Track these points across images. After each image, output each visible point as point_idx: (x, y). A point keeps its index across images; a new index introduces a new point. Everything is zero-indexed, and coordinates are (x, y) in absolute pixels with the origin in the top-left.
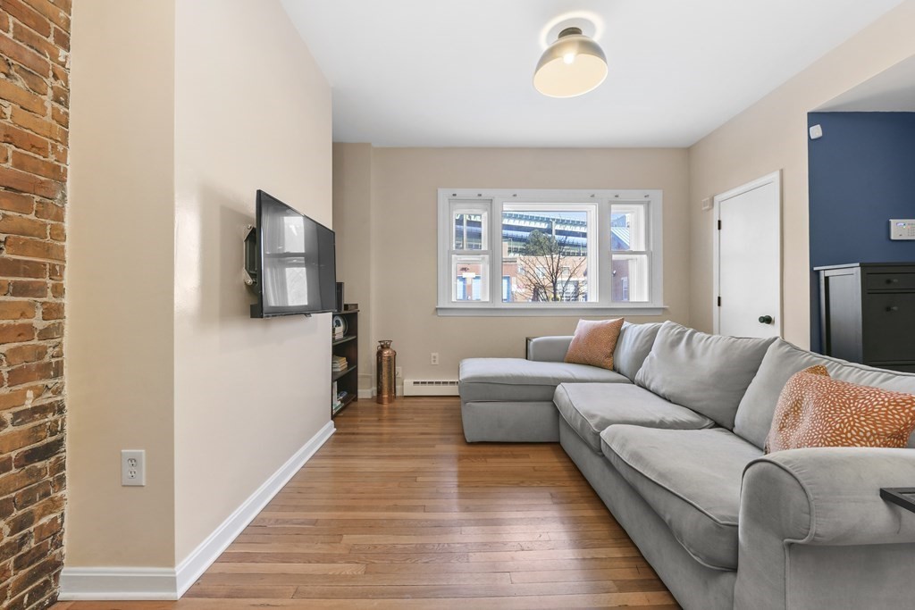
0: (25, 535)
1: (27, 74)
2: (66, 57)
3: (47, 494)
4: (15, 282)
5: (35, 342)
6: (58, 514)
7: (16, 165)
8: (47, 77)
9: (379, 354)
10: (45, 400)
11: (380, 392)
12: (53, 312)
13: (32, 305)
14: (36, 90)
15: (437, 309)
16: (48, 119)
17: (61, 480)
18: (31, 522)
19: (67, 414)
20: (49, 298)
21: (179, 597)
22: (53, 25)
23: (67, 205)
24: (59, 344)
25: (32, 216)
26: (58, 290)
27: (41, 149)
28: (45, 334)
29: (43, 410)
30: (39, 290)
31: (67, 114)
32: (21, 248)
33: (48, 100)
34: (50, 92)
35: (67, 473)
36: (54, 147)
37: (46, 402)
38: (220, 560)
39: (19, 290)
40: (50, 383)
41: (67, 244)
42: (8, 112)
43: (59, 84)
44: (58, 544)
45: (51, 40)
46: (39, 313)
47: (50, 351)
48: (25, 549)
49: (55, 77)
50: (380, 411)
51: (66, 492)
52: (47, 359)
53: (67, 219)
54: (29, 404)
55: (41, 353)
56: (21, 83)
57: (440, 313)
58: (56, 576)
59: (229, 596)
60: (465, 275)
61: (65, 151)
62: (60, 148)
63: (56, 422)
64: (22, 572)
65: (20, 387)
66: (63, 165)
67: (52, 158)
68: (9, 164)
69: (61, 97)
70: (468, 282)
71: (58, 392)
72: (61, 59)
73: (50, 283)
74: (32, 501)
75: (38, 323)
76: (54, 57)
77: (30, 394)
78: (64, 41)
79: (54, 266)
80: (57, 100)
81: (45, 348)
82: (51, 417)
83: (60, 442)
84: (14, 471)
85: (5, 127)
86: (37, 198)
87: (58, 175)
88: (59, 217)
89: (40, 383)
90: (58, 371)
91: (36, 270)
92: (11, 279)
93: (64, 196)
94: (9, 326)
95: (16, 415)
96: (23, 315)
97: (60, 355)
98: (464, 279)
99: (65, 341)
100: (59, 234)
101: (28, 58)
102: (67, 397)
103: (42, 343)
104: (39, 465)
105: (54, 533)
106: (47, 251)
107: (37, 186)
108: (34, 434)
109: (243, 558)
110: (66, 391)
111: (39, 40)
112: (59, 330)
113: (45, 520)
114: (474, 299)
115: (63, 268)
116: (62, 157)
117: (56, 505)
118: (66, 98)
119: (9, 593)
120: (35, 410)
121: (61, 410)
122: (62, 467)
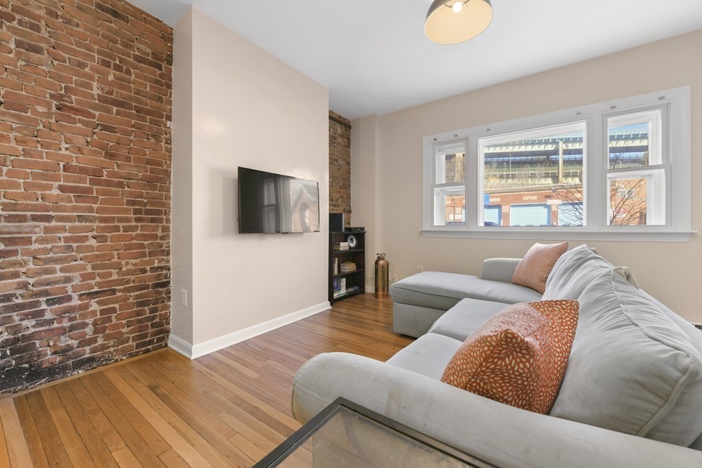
0: (154, 316)
1: (154, 136)
2: (170, 124)
3: (164, 302)
4: (151, 218)
5: (159, 241)
6: (168, 311)
7: (150, 173)
8: (163, 135)
9: (377, 262)
10: (163, 264)
11: (377, 290)
12: (166, 229)
13: (157, 226)
14: (158, 141)
15: (422, 231)
16: (163, 151)
17: (169, 298)
18: (157, 311)
19: (171, 271)
20: (164, 224)
21: (192, 359)
22: (165, 113)
23: (171, 186)
24: (169, 243)
25: (157, 192)
26: (168, 221)
27: (160, 164)
28: (162, 238)
29: (162, 268)
30: (161, 221)
31: (171, 148)
32: (152, 204)
33: (163, 144)
34: (164, 141)
35: (171, 295)
36: (166, 162)
37: (162, 265)
38: (220, 352)
39: (153, 220)
40: (165, 258)
41: (171, 201)
42: (148, 153)
43: (168, 136)
44: (169, 324)
45: (164, 119)
46: (160, 230)
47: (165, 245)
48: (155, 321)
49: (166, 134)
50: (377, 303)
51: (171, 304)
52: (163, 248)
53: (171, 191)
54: (156, 265)
55: (161, 246)
56: (153, 140)
57: (424, 235)
58: (168, 336)
59: (205, 366)
60: (549, 202)
61: (170, 163)
62: (168, 162)
63: (167, 274)
64: (154, 330)
65: (153, 258)
66: (169, 169)
67: (165, 167)
68: (148, 173)
69: (169, 141)
70: (554, 208)
71: (168, 262)
72: (168, 126)
73: (165, 218)
74: (158, 303)
75: (160, 233)
76: (165, 126)
77: (156, 261)
78: (169, 118)
79: (166, 211)
80: (167, 143)
81: (162, 244)
82: (164, 272)
83: (169, 282)
84: (151, 289)
85: (147, 159)
86: (159, 184)
87: (167, 174)
88: (168, 191)
89: (160, 257)
90: (168, 254)
91: (159, 212)
92: (149, 216)
93: (170, 182)
94: (148, 234)
95: (151, 269)
96: (154, 230)
97: (169, 247)
98: (549, 206)
99: (171, 241)
100: (168, 198)
101: (155, 130)
102: (171, 264)
103: (161, 241)
104: (160, 289)
105: (166, 318)
106: (163, 205)
107: (159, 180)
108: (158, 277)
109: (237, 359)
110: (171, 262)
111: (159, 121)
112: (168, 236)
113: (163, 312)
114: (560, 223)
115: (169, 211)
116: (169, 166)
117: (167, 307)
118: (170, 141)
119: (155, 340)
120: (158, 268)
121: (169, 269)
122: (170, 293)
